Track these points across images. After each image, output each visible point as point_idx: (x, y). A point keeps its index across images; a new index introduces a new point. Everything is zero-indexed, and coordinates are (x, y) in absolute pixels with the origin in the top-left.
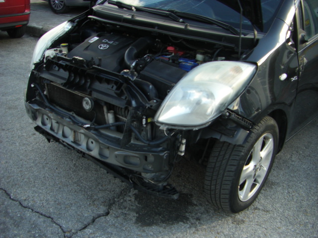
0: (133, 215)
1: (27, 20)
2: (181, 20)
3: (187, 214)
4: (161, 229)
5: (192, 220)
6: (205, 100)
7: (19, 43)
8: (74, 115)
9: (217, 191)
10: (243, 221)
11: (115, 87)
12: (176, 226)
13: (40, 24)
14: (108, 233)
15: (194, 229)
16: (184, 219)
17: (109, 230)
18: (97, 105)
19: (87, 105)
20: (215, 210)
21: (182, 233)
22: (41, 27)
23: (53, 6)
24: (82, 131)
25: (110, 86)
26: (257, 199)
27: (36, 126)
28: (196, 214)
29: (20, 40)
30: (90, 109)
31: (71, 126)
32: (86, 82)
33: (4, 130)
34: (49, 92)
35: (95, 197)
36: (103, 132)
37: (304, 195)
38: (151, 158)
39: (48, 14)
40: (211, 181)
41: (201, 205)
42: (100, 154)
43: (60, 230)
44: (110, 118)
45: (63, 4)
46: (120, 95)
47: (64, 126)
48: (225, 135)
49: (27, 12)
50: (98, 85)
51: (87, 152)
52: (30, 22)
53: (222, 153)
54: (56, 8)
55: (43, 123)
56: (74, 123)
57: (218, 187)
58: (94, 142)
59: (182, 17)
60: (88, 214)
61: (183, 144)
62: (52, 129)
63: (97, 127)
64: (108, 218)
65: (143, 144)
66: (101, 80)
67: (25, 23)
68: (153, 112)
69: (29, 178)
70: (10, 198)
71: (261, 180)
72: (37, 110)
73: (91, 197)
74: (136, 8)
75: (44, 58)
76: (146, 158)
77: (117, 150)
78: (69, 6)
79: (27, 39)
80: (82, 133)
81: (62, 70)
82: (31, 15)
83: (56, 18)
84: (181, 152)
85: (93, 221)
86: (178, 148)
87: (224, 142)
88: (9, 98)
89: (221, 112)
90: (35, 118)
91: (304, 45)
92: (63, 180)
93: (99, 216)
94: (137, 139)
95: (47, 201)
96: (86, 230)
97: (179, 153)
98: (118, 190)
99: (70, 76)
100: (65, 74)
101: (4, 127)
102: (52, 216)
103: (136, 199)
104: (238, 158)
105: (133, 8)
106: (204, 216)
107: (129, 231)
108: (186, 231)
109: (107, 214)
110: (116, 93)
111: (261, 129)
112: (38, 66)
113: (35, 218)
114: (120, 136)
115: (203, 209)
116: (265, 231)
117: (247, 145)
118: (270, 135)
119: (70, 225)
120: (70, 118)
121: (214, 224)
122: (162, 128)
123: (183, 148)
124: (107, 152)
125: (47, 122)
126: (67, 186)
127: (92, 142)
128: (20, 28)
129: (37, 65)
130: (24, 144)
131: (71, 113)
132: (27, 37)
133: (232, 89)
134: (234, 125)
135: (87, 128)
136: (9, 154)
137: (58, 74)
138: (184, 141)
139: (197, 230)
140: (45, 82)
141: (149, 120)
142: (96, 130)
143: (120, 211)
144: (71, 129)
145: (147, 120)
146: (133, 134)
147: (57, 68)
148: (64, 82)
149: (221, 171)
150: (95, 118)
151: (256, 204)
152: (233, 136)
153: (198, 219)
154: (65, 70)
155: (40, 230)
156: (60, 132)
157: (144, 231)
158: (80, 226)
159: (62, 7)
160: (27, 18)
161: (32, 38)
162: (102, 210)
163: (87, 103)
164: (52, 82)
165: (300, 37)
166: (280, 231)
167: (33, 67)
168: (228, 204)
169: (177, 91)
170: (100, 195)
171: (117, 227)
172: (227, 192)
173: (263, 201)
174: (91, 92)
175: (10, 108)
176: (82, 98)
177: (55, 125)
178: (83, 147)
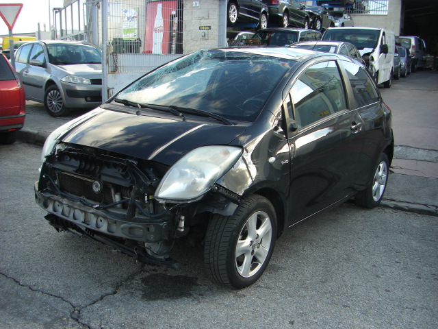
0: (140, 294)
1: (22, 123)
2: (181, 114)
3: (191, 292)
4: (165, 302)
5: (195, 296)
6: (198, 180)
7: (11, 150)
8: (85, 199)
9: (215, 263)
10: (244, 296)
11: (121, 170)
12: (179, 300)
13: (35, 128)
14: (116, 306)
15: (196, 302)
16: (188, 295)
17: (117, 304)
18: (106, 187)
19: (96, 188)
20: (218, 289)
21: (185, 304)
22: (36, 132)
23: (50, 108)
24: (92, 211)
25: (116, 171)
26: (260, 279)
27: (46, 214)
28: (200, 291)
29: (11, 147)
30: (99, 191)
31: (82, 208)
32: (96, 168)
33: (5, 231)
34: (60, 182)
35: (103, 281)
36: (110, 210)
37: (308, 276)
38: (152, 229)
39: (44, 117)
40: (209, 254)
41: (205, 285)
42: (109, 230)
43: (70, 305)
44: (117, 198)
45: (61, 105)
46: (125, 176)
47: (75, 208)
48: (217, 208)
49: (22, 114)
50: (106, 170)
51: (97, 229)
52: (24, 125)
53: (218, 227)
54: (53, 111)
55: (55, 210)
56: (85, 204)
57: (216, 259)
58: (102, 219)
59: (181, 112)
60: (97, 293)
61: (182, 220)
62: (63, 213)
63: (105, 206)
64: (116, 296)
65: (145, 218)
66: (108, 165)
67: (20, 126)
68: (153, 188)
69: (37, 269)
70: (20, 284)
71: (262, 260)
72: (49, 198)
73: (99, 282)
74: (140, 105)
75: (54, 152)
76: (148, 229)
77: (123, 223)
78: (68, 108)
79: (19, 146)
80: (92, 213)
81: (73, 160)
82: (26, 117)
83: (53, 121)
84: (181, 228)
85: (102, 298)
86: (178, 224)
87: (217, 214)
88: (7, 203)
89: (211, 187)
90: (46, 206)
91: (295, 133)
92: (72, 270)
93: (108, 295)
94: (141, 214)
95: (56, 285)
96: (95, 305)
97: (179, 229)
98: (125, 276)
99: (81, 164)
100: (77, 163)
101: (5, 229)
102: (62, 296)
103: (142, 282)
104: (230, 230)
105: (139, 106)
106: (207, 293)
107: (135, 304)
108: (189, 304)
109: (115, 293)
110: (122, 175)
111: (253, 205)
112: (50, 158)
113: (45, 297)
114: (124, 213)
115: (206, 288)
116: (264, 302)
117: (239, 219)
118: (264, 214)
119: (80, 302)
120: (81, 202)
121: (216, 298)
122: (161, 202)
123: (182, 224)
124: (114, 228)
125: (58, 208)
126: (76, 273)
127: (101, 221)
128: (12, 132)
129: (48, 157)
130: (29, 243)
131: (82, 198)
132: (20, 144)
133: (220, 167)
134: (224, 199)
135: (97, 208)
136: (14, 251)
137: (70, 163)
138: (183, 218)
139: (200, 302)
140: (57, 173)
141: (151, 197)
142: (105, 209)
143: (127, 291)
144: (82, 211)
145: (148, 198)
146: (137, 210)
147: (68, 158)
148: (75, 169)
149: (217, 243)
150: (103, 199)
151: (259, 283)
152: (224, 209)
153: (202, 295)
154: (76, 160)
155: (50, 306)
156: (72, 215)
157: (150, 304)
158: (89, 302)
159: (60, 109)
160: (21, 121)
161: (26, 145)
162: (110, 290)
163: (97, 186)
164: (64, 171)
165: (288, 125)
166: (279, 301)
167: (45, 159)
168: (226, 275)
169: (174, 171)
170: (108, 279)
171: (124, 302)
172: (224, 262)
173: (266, 281)
174: (100, 176)
175: (9, 213)
176: (92, 183)
177: (66, 209)
178: (92, 226)
